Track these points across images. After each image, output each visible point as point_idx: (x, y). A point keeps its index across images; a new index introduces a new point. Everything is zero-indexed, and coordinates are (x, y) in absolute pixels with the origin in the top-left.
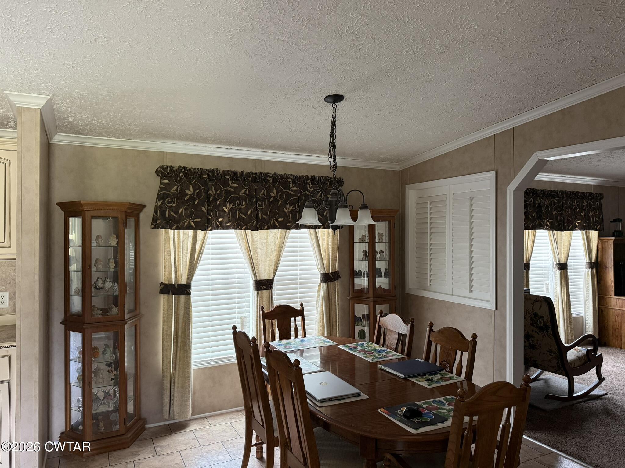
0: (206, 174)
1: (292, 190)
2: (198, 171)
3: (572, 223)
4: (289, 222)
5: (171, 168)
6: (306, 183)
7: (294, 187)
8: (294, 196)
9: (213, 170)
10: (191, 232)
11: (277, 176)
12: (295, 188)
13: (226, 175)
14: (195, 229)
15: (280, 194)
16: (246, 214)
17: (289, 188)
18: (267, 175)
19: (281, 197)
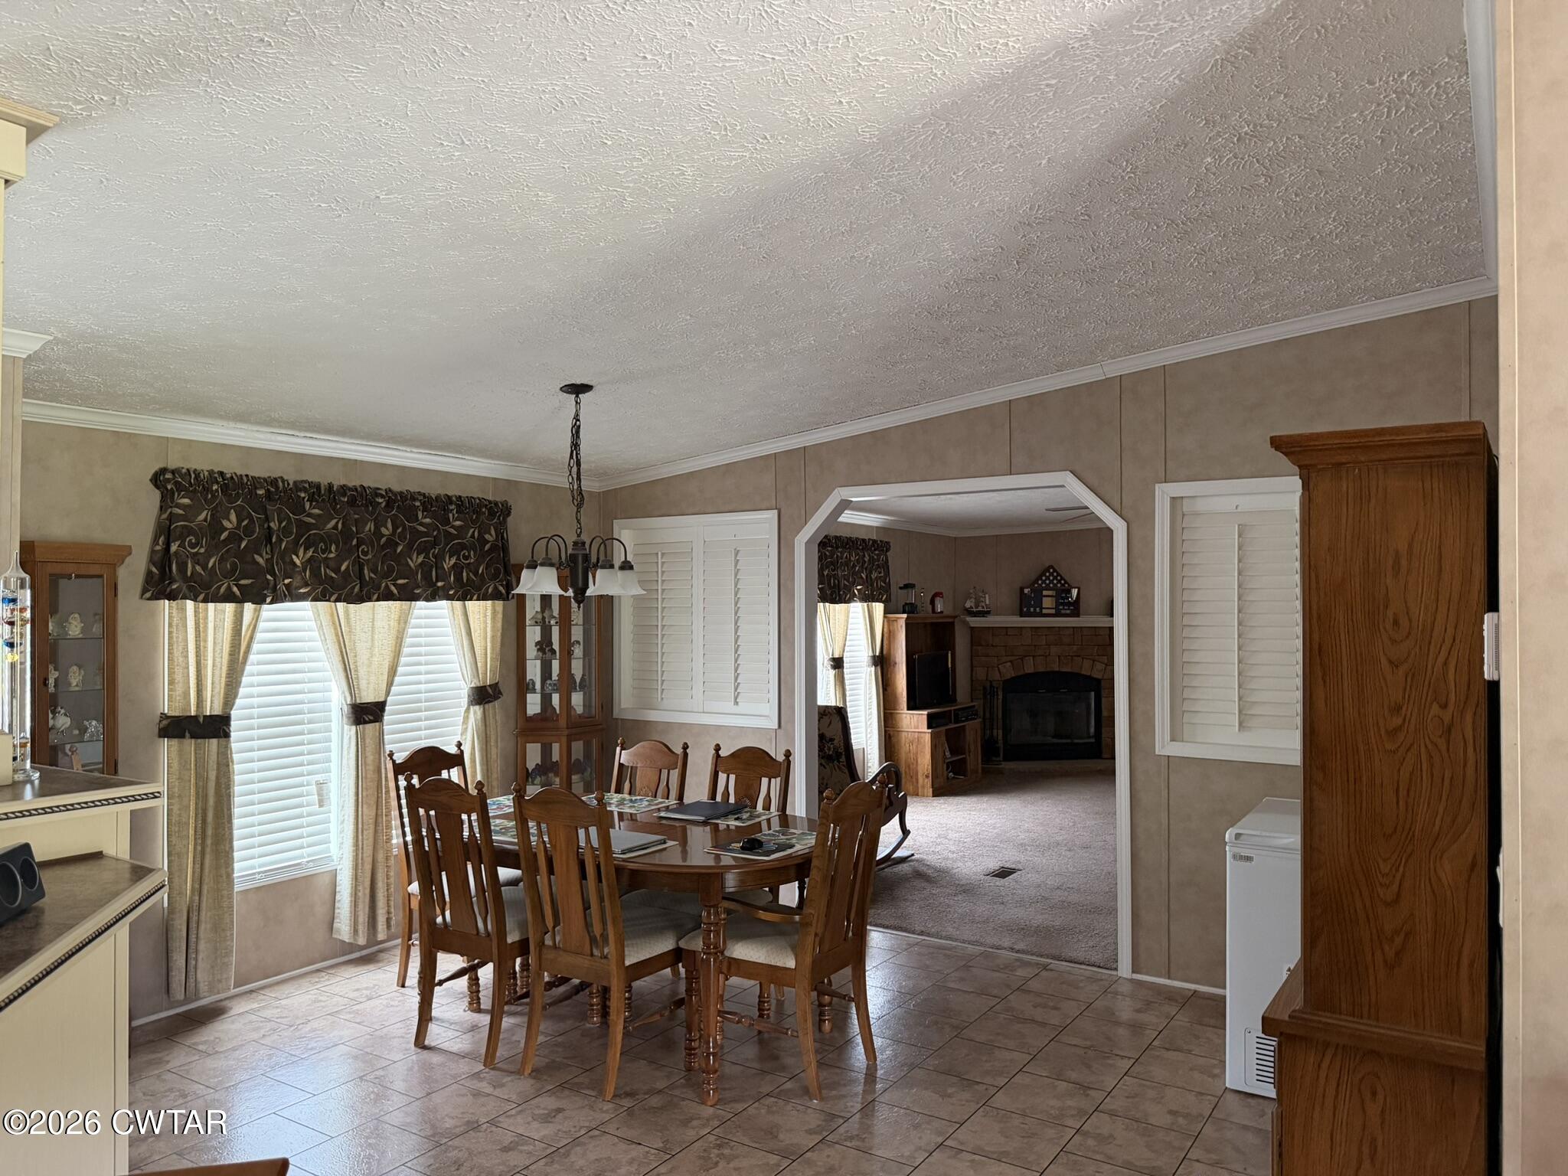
0: (262, 487)
1: (421, 524)
2: (248, 480)
3: (849, 591)
4: (418, 587)
5: (197, 474)
6: (447, 511)
7: (425, 518)
8: (426, 534)
9: (276, 479)
10: (229, 608)
11: (395, 494)
12: (428, 520)
13: (301, 491)
14: (240, 601)
15: (399, 530)
16: (337, 570)
17: (417, 519)
18: (376, 492)
19: (402, 537)
